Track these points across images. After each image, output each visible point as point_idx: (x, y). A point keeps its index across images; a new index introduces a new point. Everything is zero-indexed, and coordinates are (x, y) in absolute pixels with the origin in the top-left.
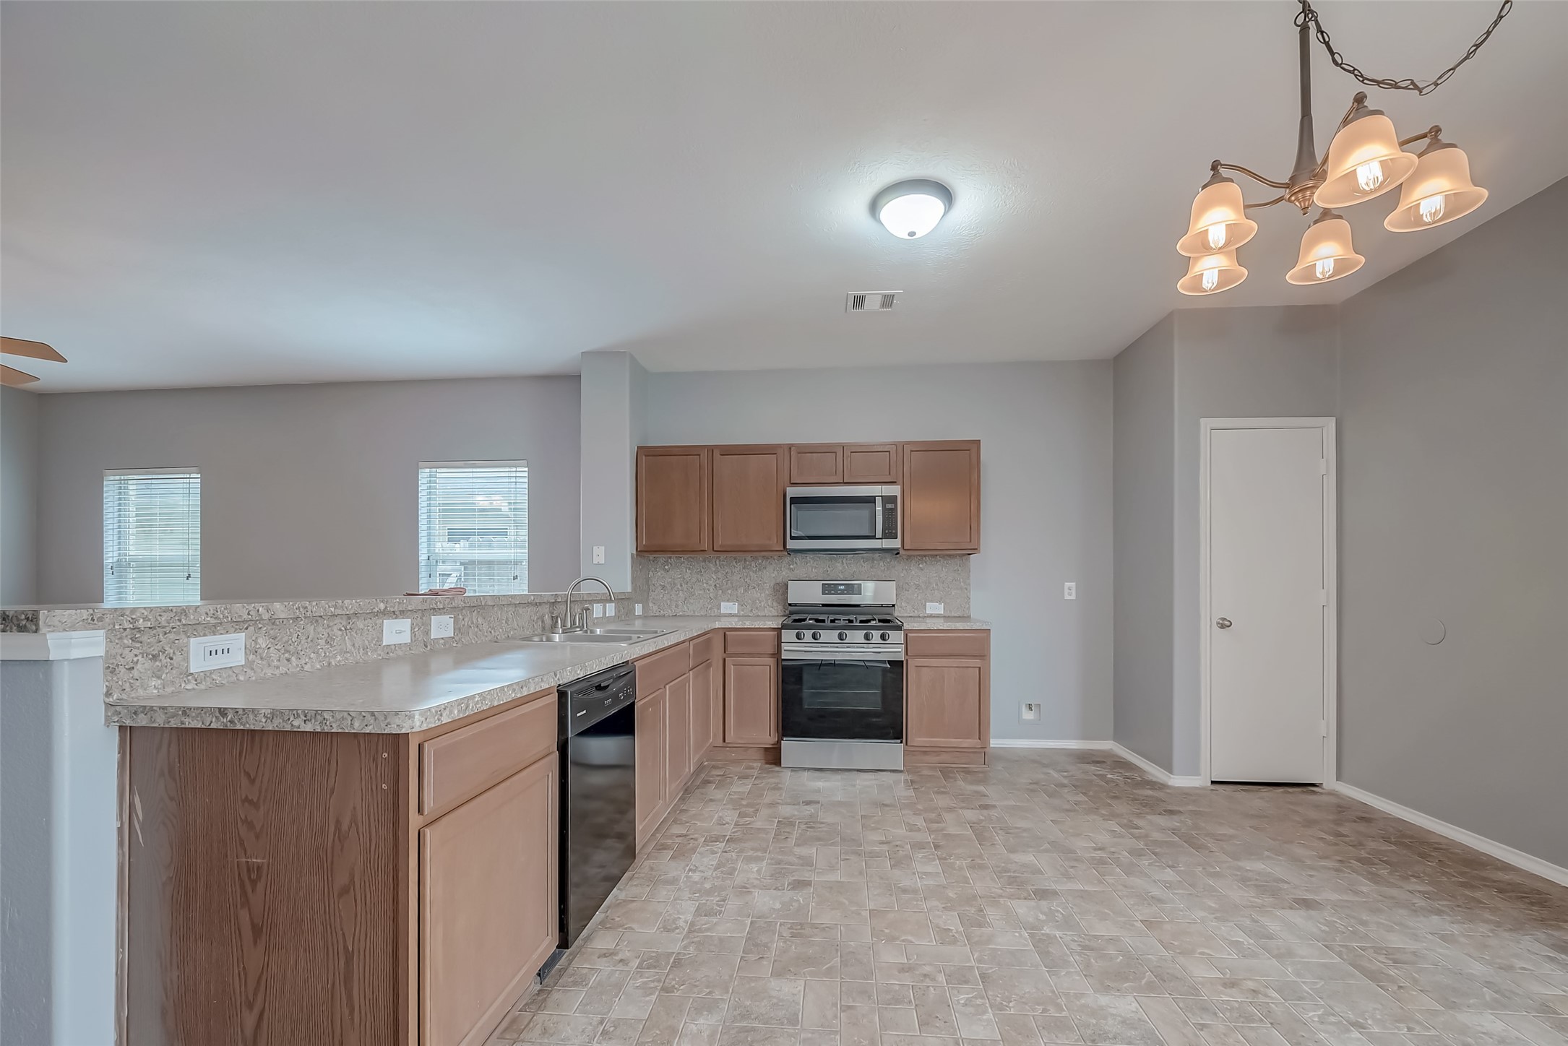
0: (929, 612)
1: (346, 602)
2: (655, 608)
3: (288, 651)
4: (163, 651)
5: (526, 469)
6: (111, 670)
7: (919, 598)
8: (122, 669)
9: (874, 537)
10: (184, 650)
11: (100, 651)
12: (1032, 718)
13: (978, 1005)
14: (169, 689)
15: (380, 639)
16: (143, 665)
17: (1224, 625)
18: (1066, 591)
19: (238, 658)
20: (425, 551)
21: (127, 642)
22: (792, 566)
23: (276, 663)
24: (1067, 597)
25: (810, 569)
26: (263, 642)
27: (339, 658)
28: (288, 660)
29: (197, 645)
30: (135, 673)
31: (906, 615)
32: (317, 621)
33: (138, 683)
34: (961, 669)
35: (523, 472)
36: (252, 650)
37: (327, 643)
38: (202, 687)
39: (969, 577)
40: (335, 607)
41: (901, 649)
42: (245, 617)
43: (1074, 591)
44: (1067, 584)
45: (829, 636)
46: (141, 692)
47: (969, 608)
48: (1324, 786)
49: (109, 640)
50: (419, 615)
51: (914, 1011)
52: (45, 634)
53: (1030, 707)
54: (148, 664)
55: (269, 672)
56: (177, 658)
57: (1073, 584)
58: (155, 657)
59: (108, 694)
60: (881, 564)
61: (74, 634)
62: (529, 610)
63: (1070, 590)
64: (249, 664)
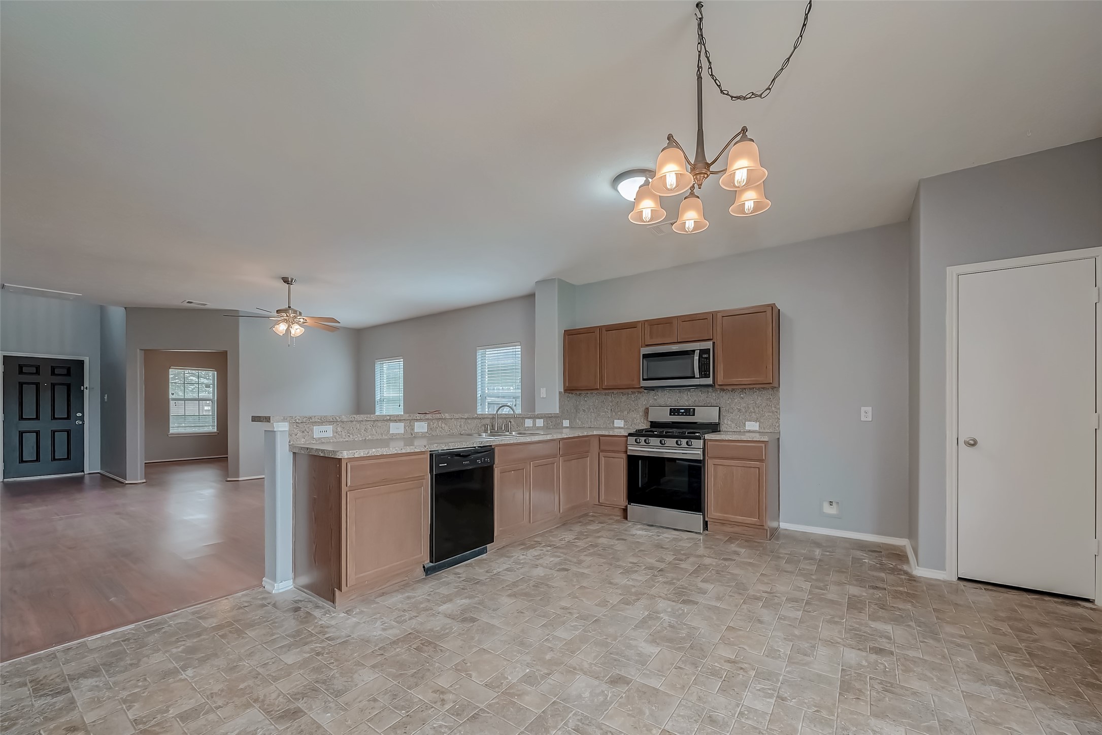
0: (747, 428)
1: (371, 415)
2: (580, 423)
3: (349, 433)
4: (306, 430)
5: (520, 347)
6: (290, 435)
7: (741, 418)
8: (294, 435)
9: (694, 377)
10: (312, 430)
11: (287, 429)
12: (835, 513)
13: (769, 693)
14: (307, 442)
15: (389, 431)
16: (300, 434)
17: (973, 444)
18: (863, 414)
19: (330, 434)
20: (480, 392)
21: (295, 426)
22: (655, 397)
23: (344, 437)
24: (863, 419)
25: (667, 399)
26: (339, 429)
27: (370, 437)
28: (349, 436)
29: (316, 429)
30: (297, 436)
31: (731, 430)
32: (360, 423)
33: (298, 440)
34: (746, 468)
35: (518, 349)
36: (335, 432)
37: (365, 431)
38: (317, 443)
39: (778, 404)
40: (367, 417)
41: (700, 452)
42: (332, 420)
43: (870, 414)
44: (863, 409)
45: (671, 442)
46: (299, 442)
47: (779, 426)
48: (1096, 602)
49: (290, 426)
50: (408, 421)
51: (721, 682)
52: (273, 423)
53: (831, 503)
54: (301, 434)
55: (342, 440)
56: (310, 432)
57: (869, 409)
58: (303, 432)
59: (289, 442)
60: (714, 394)
61: (280, 423)
62: (475, 421)
63: (866, 413)
64: (335, 437)
